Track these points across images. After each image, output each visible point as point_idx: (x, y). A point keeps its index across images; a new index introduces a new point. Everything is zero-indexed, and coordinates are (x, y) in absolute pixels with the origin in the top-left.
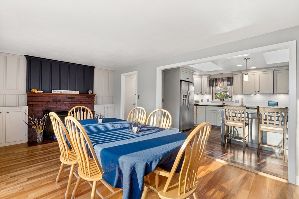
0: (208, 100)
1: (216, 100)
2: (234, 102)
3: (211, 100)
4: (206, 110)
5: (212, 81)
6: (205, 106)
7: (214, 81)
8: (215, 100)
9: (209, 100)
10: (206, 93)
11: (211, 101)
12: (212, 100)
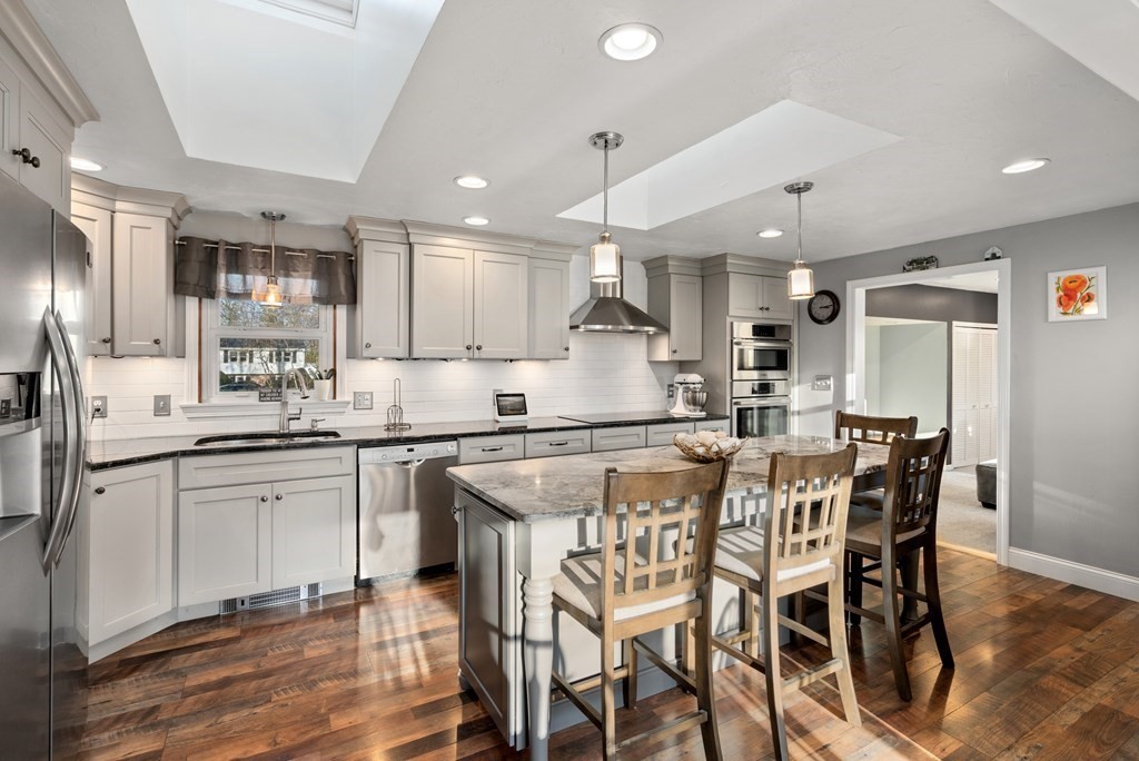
0: (157, 399)
1: (232, 398)
2: (349, 403)
3: (184, 396)
4: (177, 490)
5: (202, 255)
6: (168, 463)
7: (221, 260)
8: (217, 397)
9: (174, 404)
10: (158, 349)
11: (185, 409)
12: (195, 402)
